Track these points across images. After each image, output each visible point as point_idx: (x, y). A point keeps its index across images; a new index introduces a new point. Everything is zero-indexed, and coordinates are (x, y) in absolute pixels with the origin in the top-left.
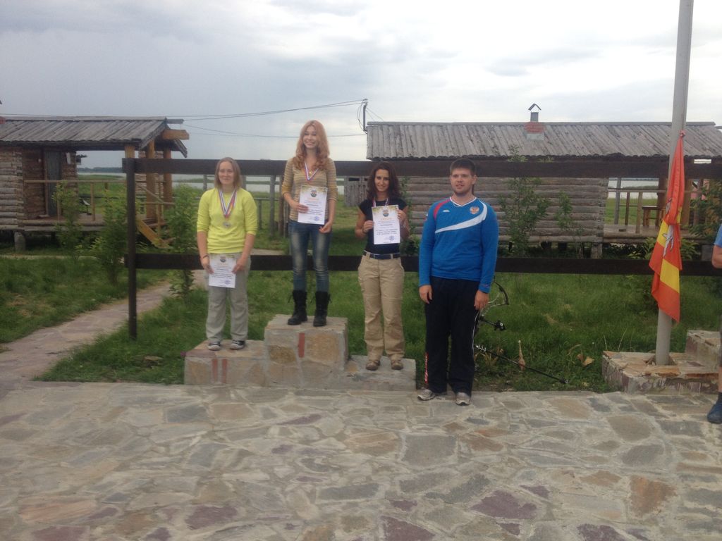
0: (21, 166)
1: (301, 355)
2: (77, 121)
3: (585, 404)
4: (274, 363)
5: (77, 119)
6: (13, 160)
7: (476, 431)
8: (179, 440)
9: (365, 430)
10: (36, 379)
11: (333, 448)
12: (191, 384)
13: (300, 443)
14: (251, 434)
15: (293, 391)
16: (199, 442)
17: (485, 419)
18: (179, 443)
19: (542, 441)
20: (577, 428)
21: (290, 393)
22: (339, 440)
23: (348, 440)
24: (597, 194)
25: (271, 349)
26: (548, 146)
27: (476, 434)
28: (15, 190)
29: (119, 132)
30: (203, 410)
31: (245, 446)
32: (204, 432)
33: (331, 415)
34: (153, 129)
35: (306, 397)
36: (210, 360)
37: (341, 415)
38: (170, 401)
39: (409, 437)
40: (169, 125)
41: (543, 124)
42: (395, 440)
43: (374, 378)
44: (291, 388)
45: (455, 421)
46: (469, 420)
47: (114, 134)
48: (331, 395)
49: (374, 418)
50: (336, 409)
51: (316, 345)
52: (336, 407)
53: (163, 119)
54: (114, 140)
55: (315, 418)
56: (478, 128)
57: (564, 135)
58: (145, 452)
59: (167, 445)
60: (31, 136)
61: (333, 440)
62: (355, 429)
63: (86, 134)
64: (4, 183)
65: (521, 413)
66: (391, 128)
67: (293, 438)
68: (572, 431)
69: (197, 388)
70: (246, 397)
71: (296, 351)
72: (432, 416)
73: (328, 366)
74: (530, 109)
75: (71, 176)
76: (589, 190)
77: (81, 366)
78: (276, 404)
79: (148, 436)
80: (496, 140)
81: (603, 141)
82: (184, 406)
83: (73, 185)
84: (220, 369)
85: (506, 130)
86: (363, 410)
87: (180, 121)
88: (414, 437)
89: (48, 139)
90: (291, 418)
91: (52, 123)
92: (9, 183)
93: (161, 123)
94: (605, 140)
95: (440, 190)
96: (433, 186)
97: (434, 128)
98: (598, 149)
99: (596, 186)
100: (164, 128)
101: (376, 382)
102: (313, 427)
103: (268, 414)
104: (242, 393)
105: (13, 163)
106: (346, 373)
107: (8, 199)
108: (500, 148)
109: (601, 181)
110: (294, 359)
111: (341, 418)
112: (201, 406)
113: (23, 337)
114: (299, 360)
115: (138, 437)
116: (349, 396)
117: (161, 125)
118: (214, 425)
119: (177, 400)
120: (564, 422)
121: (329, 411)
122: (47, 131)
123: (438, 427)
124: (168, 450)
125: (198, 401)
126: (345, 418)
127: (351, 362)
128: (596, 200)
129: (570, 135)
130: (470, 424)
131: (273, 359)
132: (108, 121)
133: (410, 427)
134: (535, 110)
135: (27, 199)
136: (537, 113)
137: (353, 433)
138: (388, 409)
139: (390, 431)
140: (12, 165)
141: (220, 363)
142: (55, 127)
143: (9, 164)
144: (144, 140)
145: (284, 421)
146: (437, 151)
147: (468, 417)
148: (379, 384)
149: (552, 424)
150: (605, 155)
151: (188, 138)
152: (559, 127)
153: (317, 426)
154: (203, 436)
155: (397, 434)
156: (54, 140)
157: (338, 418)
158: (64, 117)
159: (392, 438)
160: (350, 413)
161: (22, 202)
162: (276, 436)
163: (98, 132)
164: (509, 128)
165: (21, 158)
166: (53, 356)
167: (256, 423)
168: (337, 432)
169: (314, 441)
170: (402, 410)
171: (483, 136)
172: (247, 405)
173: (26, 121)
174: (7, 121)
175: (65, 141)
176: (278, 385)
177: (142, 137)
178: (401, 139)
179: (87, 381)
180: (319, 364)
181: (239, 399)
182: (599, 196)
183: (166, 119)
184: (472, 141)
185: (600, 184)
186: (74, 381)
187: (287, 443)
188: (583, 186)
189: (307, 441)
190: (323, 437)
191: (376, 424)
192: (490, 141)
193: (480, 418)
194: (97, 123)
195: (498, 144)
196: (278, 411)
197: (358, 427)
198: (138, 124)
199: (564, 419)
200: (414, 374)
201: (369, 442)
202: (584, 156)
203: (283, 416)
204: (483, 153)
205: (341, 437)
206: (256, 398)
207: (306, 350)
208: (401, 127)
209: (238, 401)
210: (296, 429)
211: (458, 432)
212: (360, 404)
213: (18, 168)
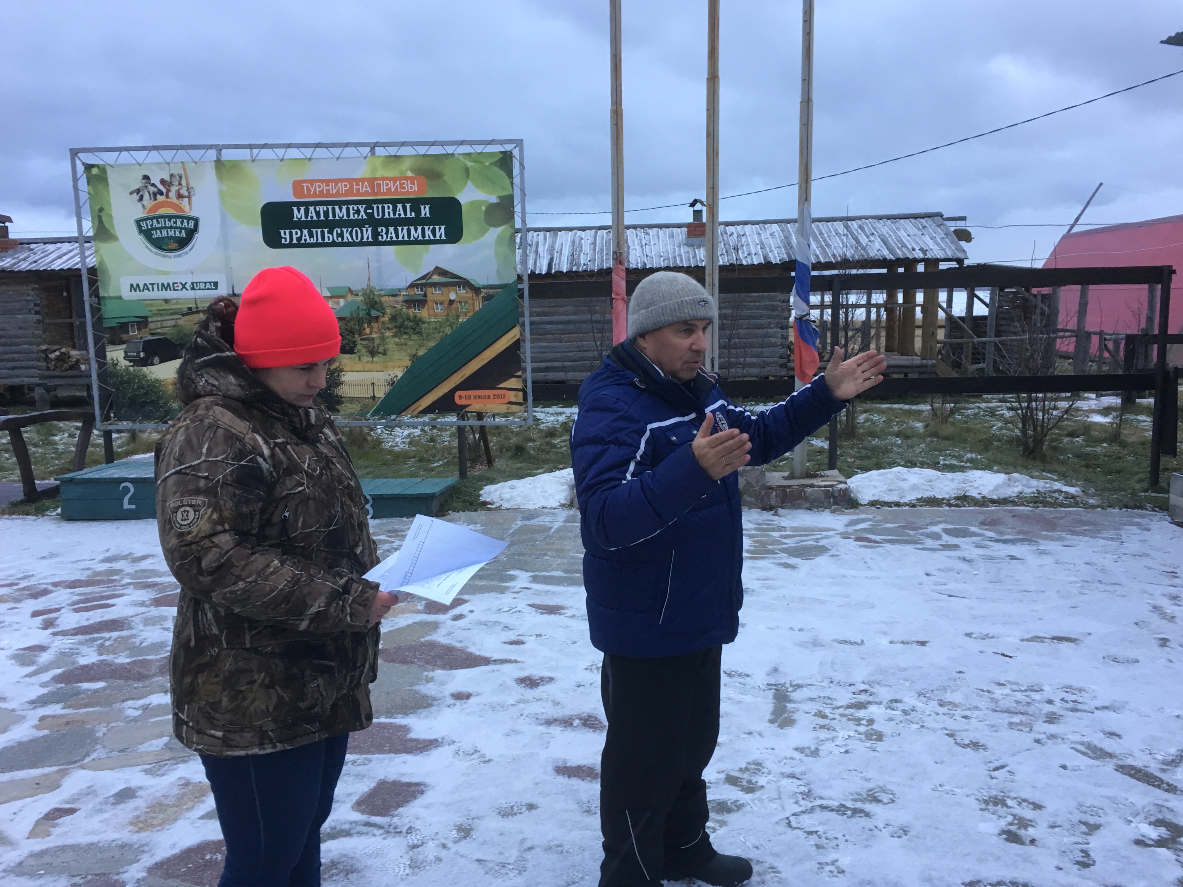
0: (39, 302)
6: (29, 295)
57: (737, 238)
60: (48, 264)
64: (19, 324)
74: (692, 206)
76: (766, 308)
92: (24, 325)
95: (575, 314)
96: (566, 309)
98: (776, 255)
99: (774, 303)
105: (29, 298)
107: (25, 344)
108: (649, 258)
109: (780, 296)
122: (70, 257)
128: (776, 321)
129: (745, 237)
134: (698, 206)
136: (700, 212)
140: (28, 301)
165: (38, 292)
171: (633, 243)
173: (46, 244)
174: (21, 243)
182: (779, 315)
185: (779, 301)
192: (639, 250)
195: (648, 252)
202: (753, 265)
213: (36, 305)
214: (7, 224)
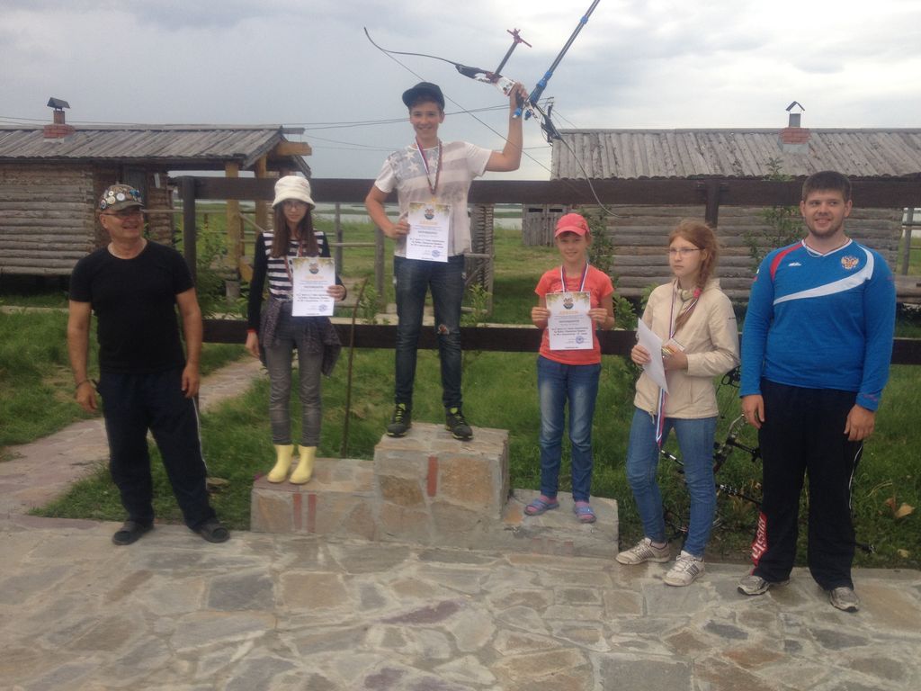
0: (92, 190)
1: (432, 492)
2: (167, 131)
3: (910, 597)
4: (390, 503)
5: (166, 128)
6: (82, 183)
7: (724, 654)
8: (217, 648)
9: (529, 642)
10: (36, 512)
11: (471, 680)
12: (260, 532)
13: (418, 665)
14: (337, 641)
15: (416, 550)
16: (249, 653)
17: (739, 626)
18: (214, 655)
19: (846, 682)
20: (906, 652)
21: (413, 555)
22: (483, 662)
23: (500, 664)
24: (885, 232)
25: (385, 482)
26: (815, 162)
27: (726, 660)
28: (84, 223)
29: (219, 145)
30: (268, 585)
31: (323, 668)
32: (260, 633)
33: (473, 604)
34: (263, 141)
35: (436, 565)
36: (288, 494)
37: (491, 606)
38: (221, 563)
39: (607, 663)
40: (286, 136)
41: (807, 131)
42: (581, 667)
43: (548, 535)
44: (415, 546)
45: (687, 629)
46: (712, 627)
47: (213, 146)
48: (478, 561)
49: (546, 615)
50: (484, 593)
51: (455, 477)
52: (483, 588)
53: (278, 127)
54: (211, 155)
55: (447, 609)
56: (712, 137)
57: (838, 146)
58: (155, 671)
59: (193, 658)
60: (104, 152)
61: (473, 662)
62: (513, 638)
63: (177, 148)
64: (71, 213)
65: (800, 613)
66: (585, 137)
67: (405, 654)
68: (901, 661)
69: (268, 539)
70: (342, 561)
71: (423, 486)
72: (645, 613)
73: (475, 512)
74: (789, 109)
75: (161, 204)
76: (874, 226)
77: (106, 492)
78: (386, 576)
79: (167, 636)
80: (738, 154)
81: (895, 154)
82: (239, 574)
83: (164, 215)
84: (305, 510)
85: (753, 140)
86: (529, 595)
87: (301, 131)
88: (617, 662)
89: (126, 155)
90: (407, 609)
91: (134, 133)
92: (76, 213)
93: (273, 133)
94: (898, 154)
95: (653, 224)
96: (644, 219)
97: (647, 136)
98: (888, 167)
99: (885, 221)
100: (279, 140)
101: (551, 541)
102: (440, 629)
103: (372, 599)
104: (336, 553)
105: (82, 186)
106: (504, 524)
107: (76, 234)
108: (743, 165)
109: (892, 212)
110: (420, 498)
111: (490, 611)
112: (267, 576)
113: (49, 435)
114: (428, 500)
115: (153, 637)
116: (507, 564)
117: (274, 136)
118: (278, 617)
119: (233, 562)
120: (880, 636)
121: (473, 595)
122: (126, 144)
123: (658, 641)
124: (194, 671)
125: (264, 565)
126: (497, 612)
127: (513, 501)
128: (884, 241)
129: (846, 146)
130: (713, 637)
131: (388, 497)
132: (205, 131)
133: (609, 638)
134: (795, 110)
135: (100, 234)
136: (798, 116)
137: (509, 647)
138: (571, 596)
139: (572, 646)
140: (80, 189)
141: (305, 499)
142: (138, 138)
143: (76, 188)
144: (251, 154)
145: (395, 614)
146: (651, 170)
147: (708, 619)
148: (558, 545)
149: (860, 641)
150: (900, 175)
151: (310, 154)
152: (829, 136)
153: (449, 628)
154: (257, 642)
155: (586, 654)
156: (134, 156)
157: (485, 612)
158: (150, 126)
159: (576, 664)
160: (506, 602)
161: (93, 238)
162: (378, 648)
163: (192, 145)
164: (757, 136)
165: (91, 180)
166: (79, 468)
167: (347, 617)
168: (481, 644)
169: (441, 662)
170: (595, 599)
171: (719, 148)
172: (340, 577)
173: (101, 131)
174: (77, 131)
175: (148, 157)
176: (395, 539)
177: (248, 152)
178: (599, 153)
179: (107, 519)
180: (459, 508)
181: (331, 564)
182: (888, 235)
183: (281, 127)
184: (702, 154)
185: (890, 218)
186: (90, 517)
187: (394, 664)
188: (864, 220)
189: (428, 662)
190: (456, 654)
191: (549, 629)
192: (729, 155)
193: (729, 622)
194: (192, 134)
195: (740, 159)
196: (388, 593)
197: (517, 634)
198: (244, 135)
199: (880, 631)
200: (616, 530)
201: (536, 670)
202: (868, 177)
203: (396, 604)
204: (719, 172)
205: (487, 655)
206: (357, 563)
207: (439, 485)
208: (601, 137)
209: (328, 569)
210: (414, 634)
211: (693, 654)
212: (522, 582)
213: (88, 193)
214: (64, 109)
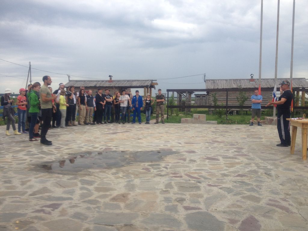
4: (195, 120)
26: (256, 85)
29: (142, 84)
34: (150, 82)
41: (254, 79)
51: (201, 117)
66: (212, 81)
87: (156, 80)
101: (211, 123)
106: (206, 121)
114: (199, 119)
129: (262, 82)
132: (138, 81)
136: (253, 76)
141: (186, 120)
144: (149, 85)
146: (225, 87)
150: (271, 87)
164: (245, 80)
173: (118, 81)
174: (113, 81)
176: (195, 123)
178: (215, 84)
180: (202, 120)
183: (152, 80)
184: (234, 84)
195: (242, 85)
202: (265, 88)
208: (215, 81)
214: (112, 77)
